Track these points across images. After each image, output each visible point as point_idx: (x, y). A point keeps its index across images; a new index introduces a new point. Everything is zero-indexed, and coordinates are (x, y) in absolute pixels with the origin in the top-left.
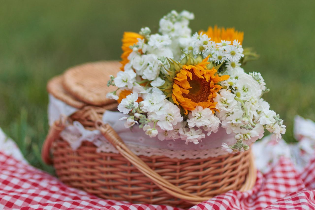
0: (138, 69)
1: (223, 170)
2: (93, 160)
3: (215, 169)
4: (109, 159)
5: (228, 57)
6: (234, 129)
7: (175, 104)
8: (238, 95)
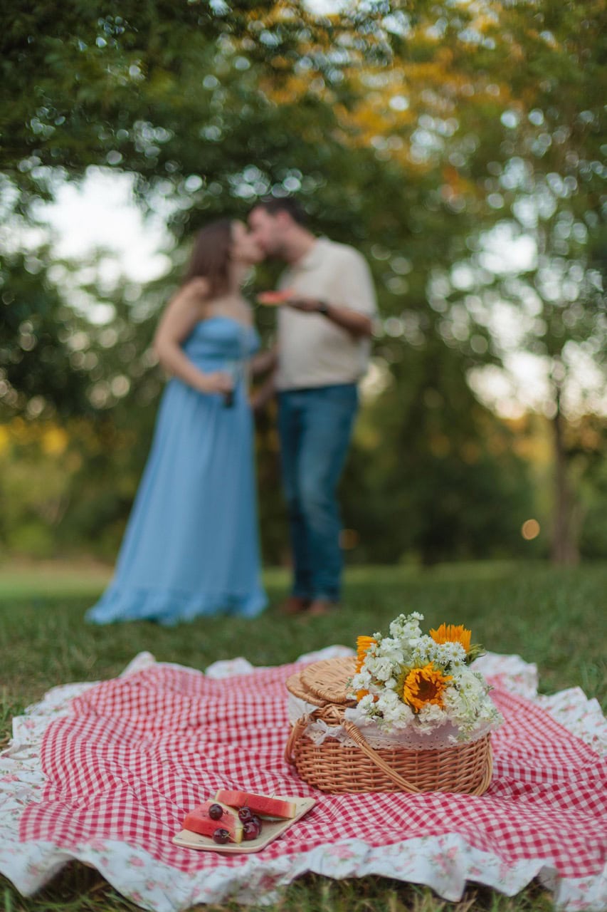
0: (373, 671)
1: (459, 760)
2: (336, 755)
3: (453, 759)
4: (351, 753)
5: (451, 657)
6: (458, 722)
7: (407, 704)
8: (462, 691)
